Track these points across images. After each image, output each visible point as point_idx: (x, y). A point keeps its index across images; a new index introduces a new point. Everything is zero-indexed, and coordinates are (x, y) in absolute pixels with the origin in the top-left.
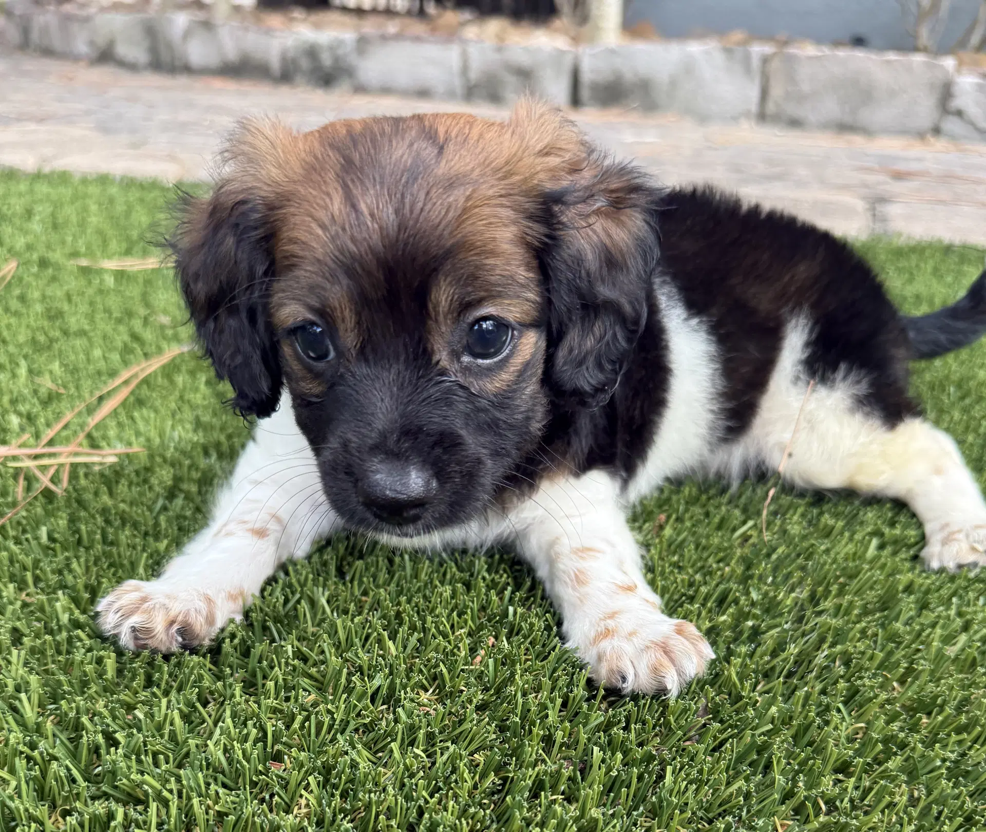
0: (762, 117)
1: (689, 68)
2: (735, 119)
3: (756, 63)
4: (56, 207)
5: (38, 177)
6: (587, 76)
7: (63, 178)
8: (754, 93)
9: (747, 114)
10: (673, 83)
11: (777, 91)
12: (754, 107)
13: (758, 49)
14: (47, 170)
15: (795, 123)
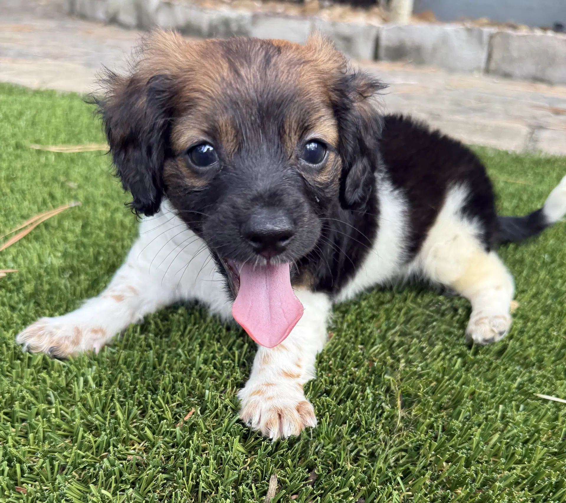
0: (487, 71)
1: (445, 40)
2: (471, 71)
3: (485, 38)
4: (37, 112)
5: (37, 92)
6: (384, 42)
7: (50, 94)
8: (483, 56)
9: (478, 69)
10: (435, 49)
11: (497, 55)
12: (483, 65)
13: (488, 30)
14: (43, 89)
15: (507, 76)
